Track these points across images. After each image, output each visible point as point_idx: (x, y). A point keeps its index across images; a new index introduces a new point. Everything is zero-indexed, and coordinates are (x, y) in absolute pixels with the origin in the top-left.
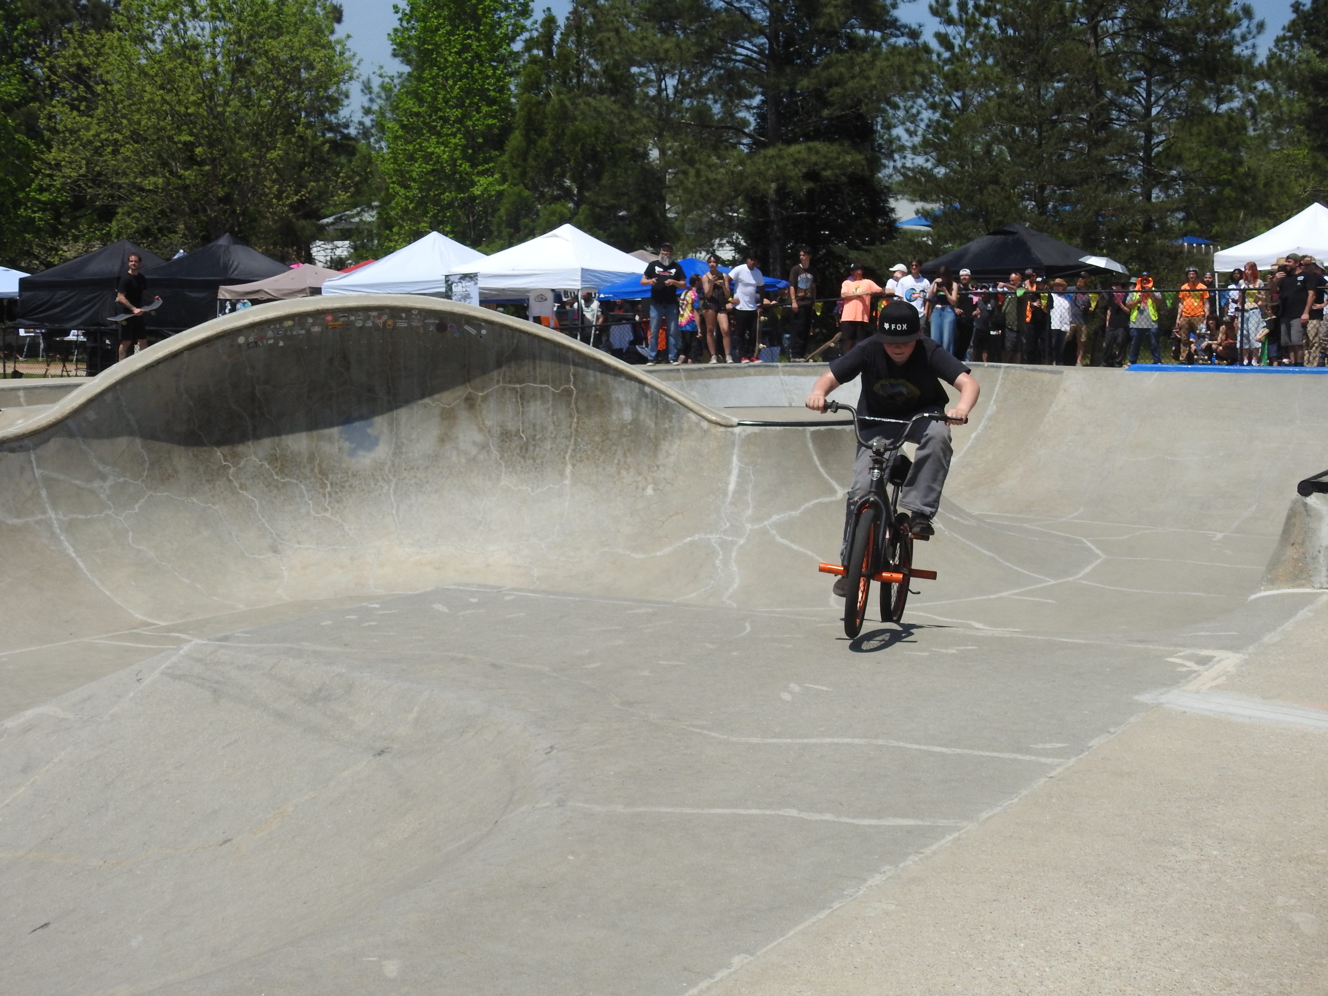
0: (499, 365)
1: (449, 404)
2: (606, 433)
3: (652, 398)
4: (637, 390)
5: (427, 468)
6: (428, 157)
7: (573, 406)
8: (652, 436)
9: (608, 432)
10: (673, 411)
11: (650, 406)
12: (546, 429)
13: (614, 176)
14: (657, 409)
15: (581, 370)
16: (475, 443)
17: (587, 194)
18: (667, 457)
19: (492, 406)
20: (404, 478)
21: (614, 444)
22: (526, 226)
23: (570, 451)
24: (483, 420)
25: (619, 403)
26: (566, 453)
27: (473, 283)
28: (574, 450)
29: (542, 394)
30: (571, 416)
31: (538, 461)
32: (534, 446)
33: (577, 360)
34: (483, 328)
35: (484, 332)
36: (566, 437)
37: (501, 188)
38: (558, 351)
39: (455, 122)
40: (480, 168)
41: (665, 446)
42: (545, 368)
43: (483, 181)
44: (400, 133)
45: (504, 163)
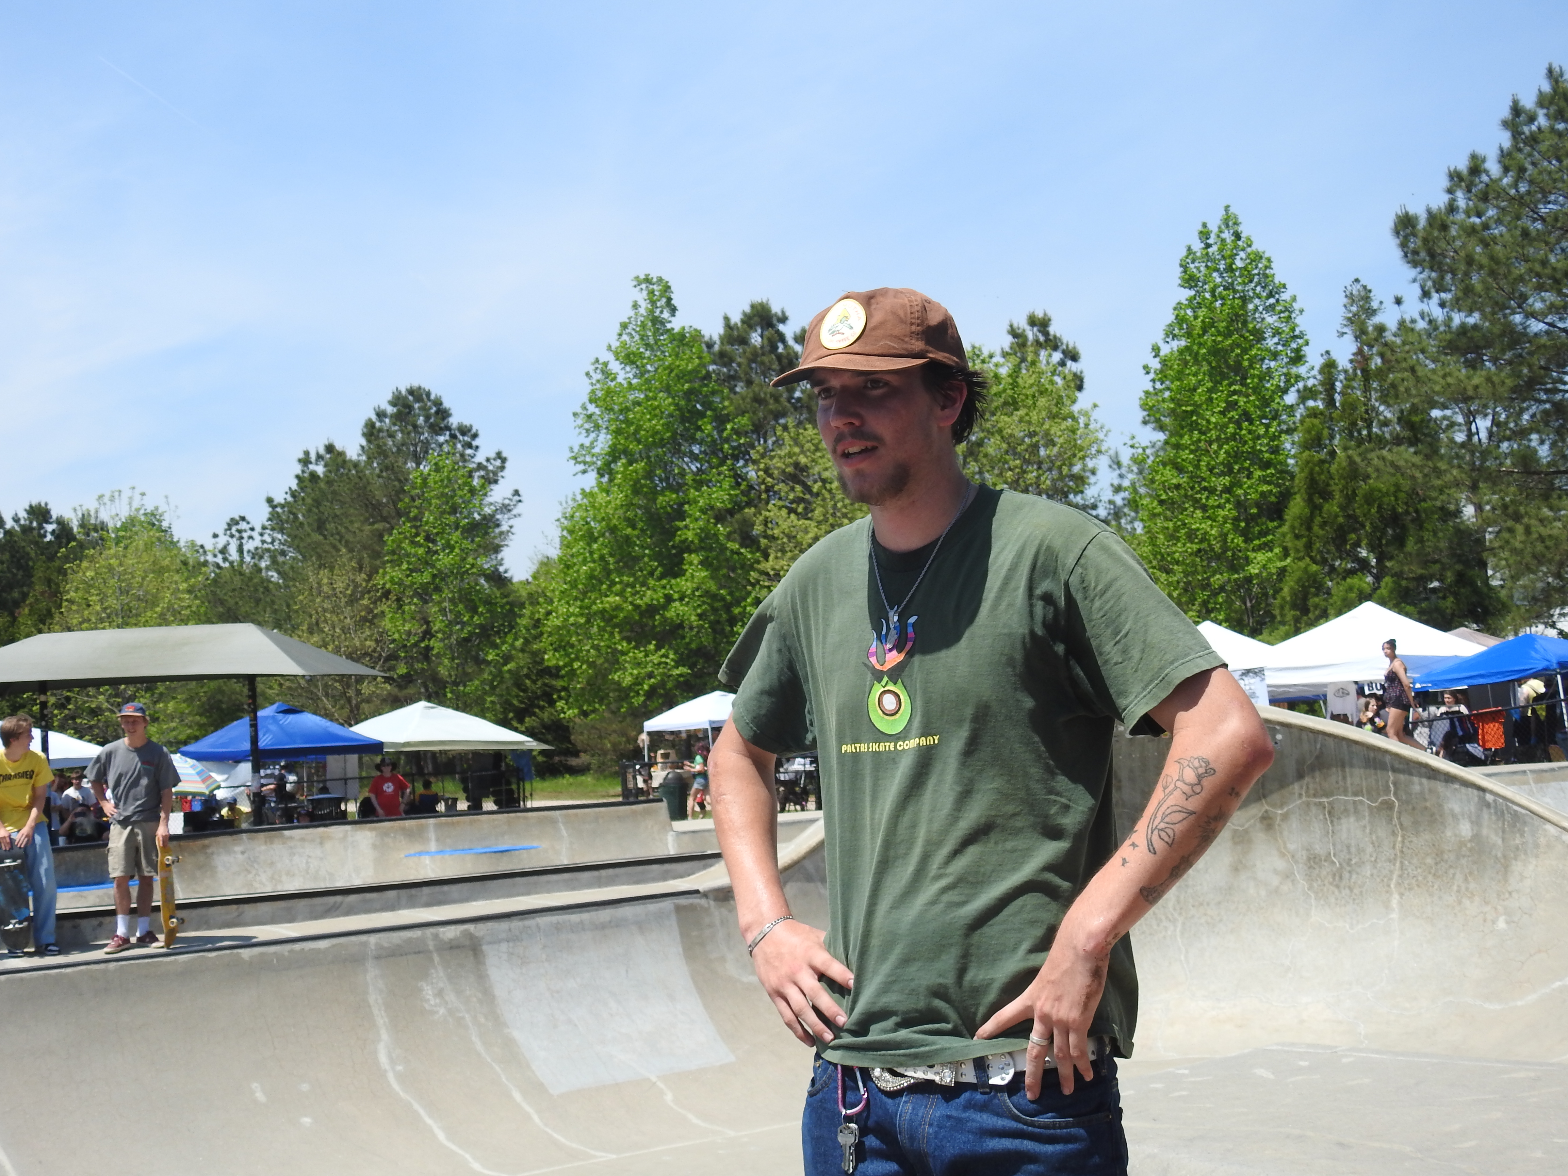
0: (1300, 776)
1: (1242, 826)
2: (1439, 855)
3: (1496, 808)
4: (1476, 799)
5: (1219, 903)
6: (1191, 536)
7: (1395, 821)
8: (1499, 855)
9: (1442, 852)
10: (1525, 823)
11: (1494, 818)
12: (1364, 851)
13: (1421, 541)
14: (1504, 820)
15: (1402, 777)
16: (1276, 872)
17: (1388, 564)
18: (1521, 880)
19: (1294, 826)
20: (1193, 917)
21: (1451, 867)
22: (1316, 606)
23: (1395, 877)
24: (1285, 843)
25: (1454, 816)
26: (1390, 879)
27: (1258, 679)
28: (1400, 876)
29: (1355, 808)
30: (1394, 834)
31: (1356, 891)
32: (1350, 872)
33: (1397, 765)
34: (1278, 732)
35: (1279, 737)
36: (1390, 861)
37: (1283, 564)
38: (1372, 755)
39: (1222, 492)
40: (1256, 542)
41: (1517, 867)
42: (1357, 776)
43: (1261, 557)
44: (1159, 510)
45: (1284, 535)
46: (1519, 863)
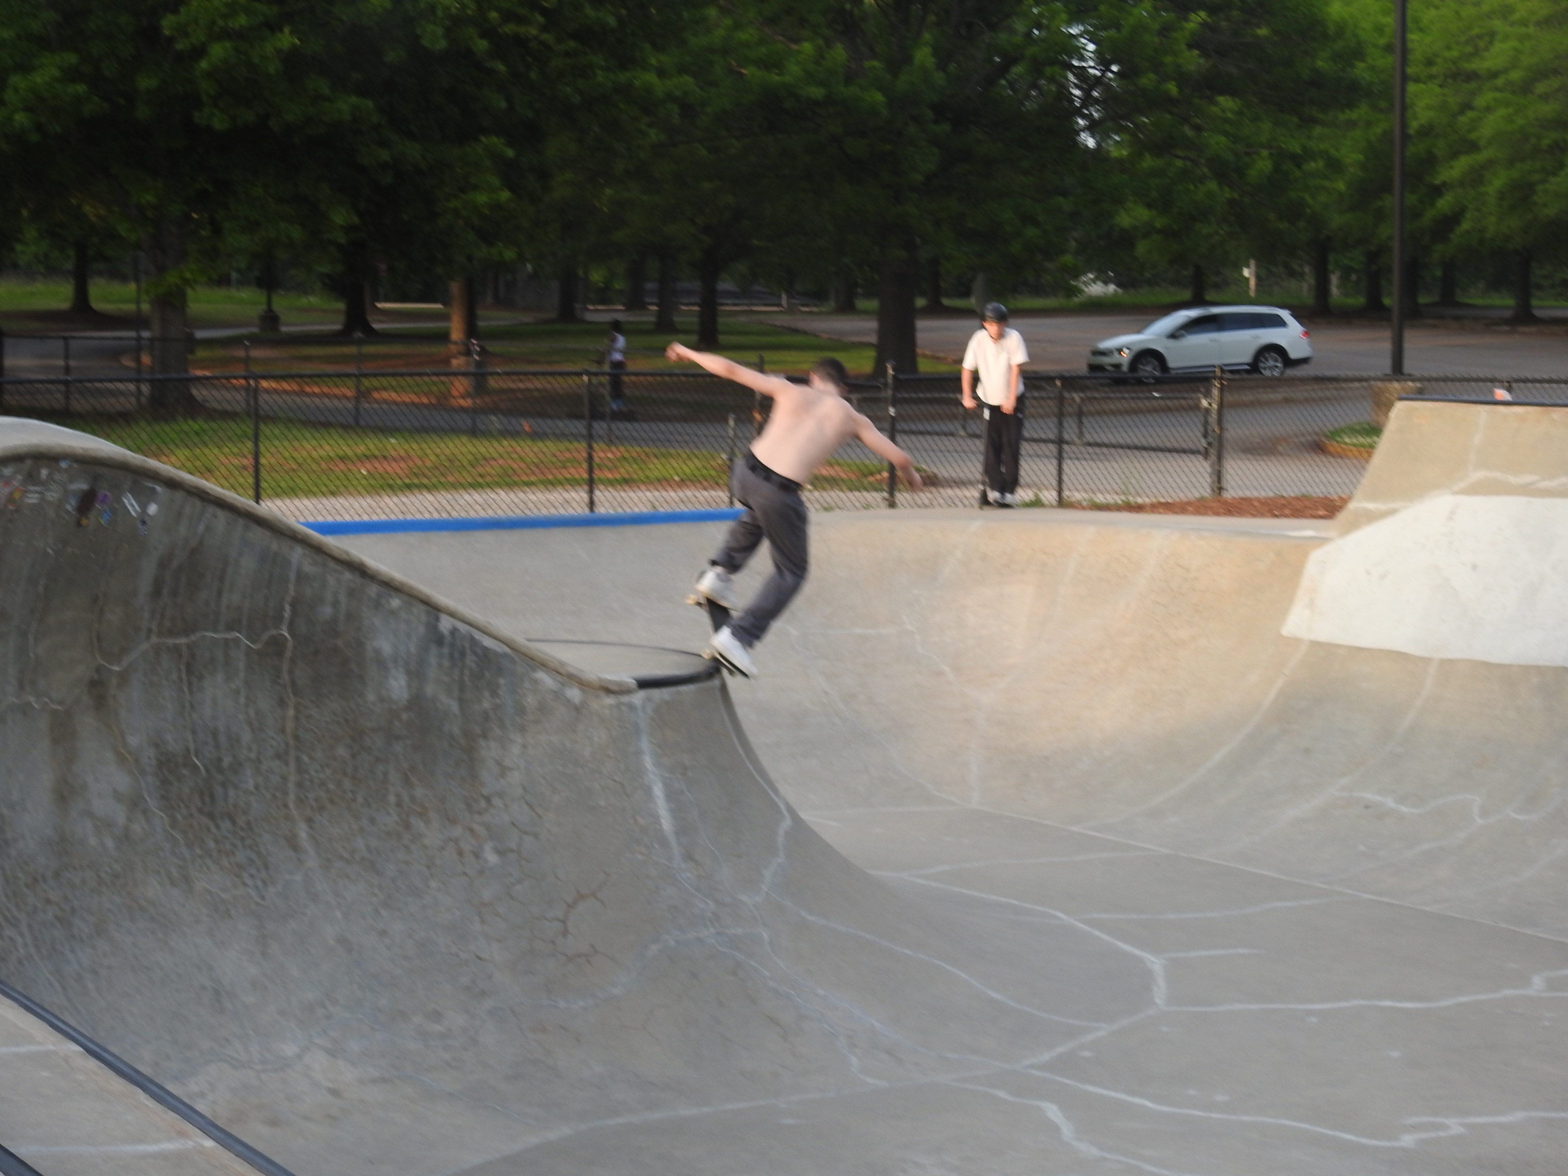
0: (156, 592)
1: (64, 702)
2: (357, 737)
3: (452, 645)
4: (422, 630)
7: (286, 677)
8: (456, 731)
9: (362, 734)
10: (500, 671)
11: (446, 663)
12: (238, 740)
15: (308, 591)
16: (118, 796)
18: (503, 774)
19: (136, 696)
20: (35, 910)
21: (378, 760)
23: (291, 787)
24: (123, 734)
25: (381, 663)
26: (285, 793)
28: (300, 785)
29: (227, 655)
30: (283, 703)
31: (241, 821)
32: (223, 785)
33: (306, 567)
34: (155, 498)
35: (153, 509)
36: (280, 757)
41: (489, 751)
42: (239, 590)
46: (493, 744)
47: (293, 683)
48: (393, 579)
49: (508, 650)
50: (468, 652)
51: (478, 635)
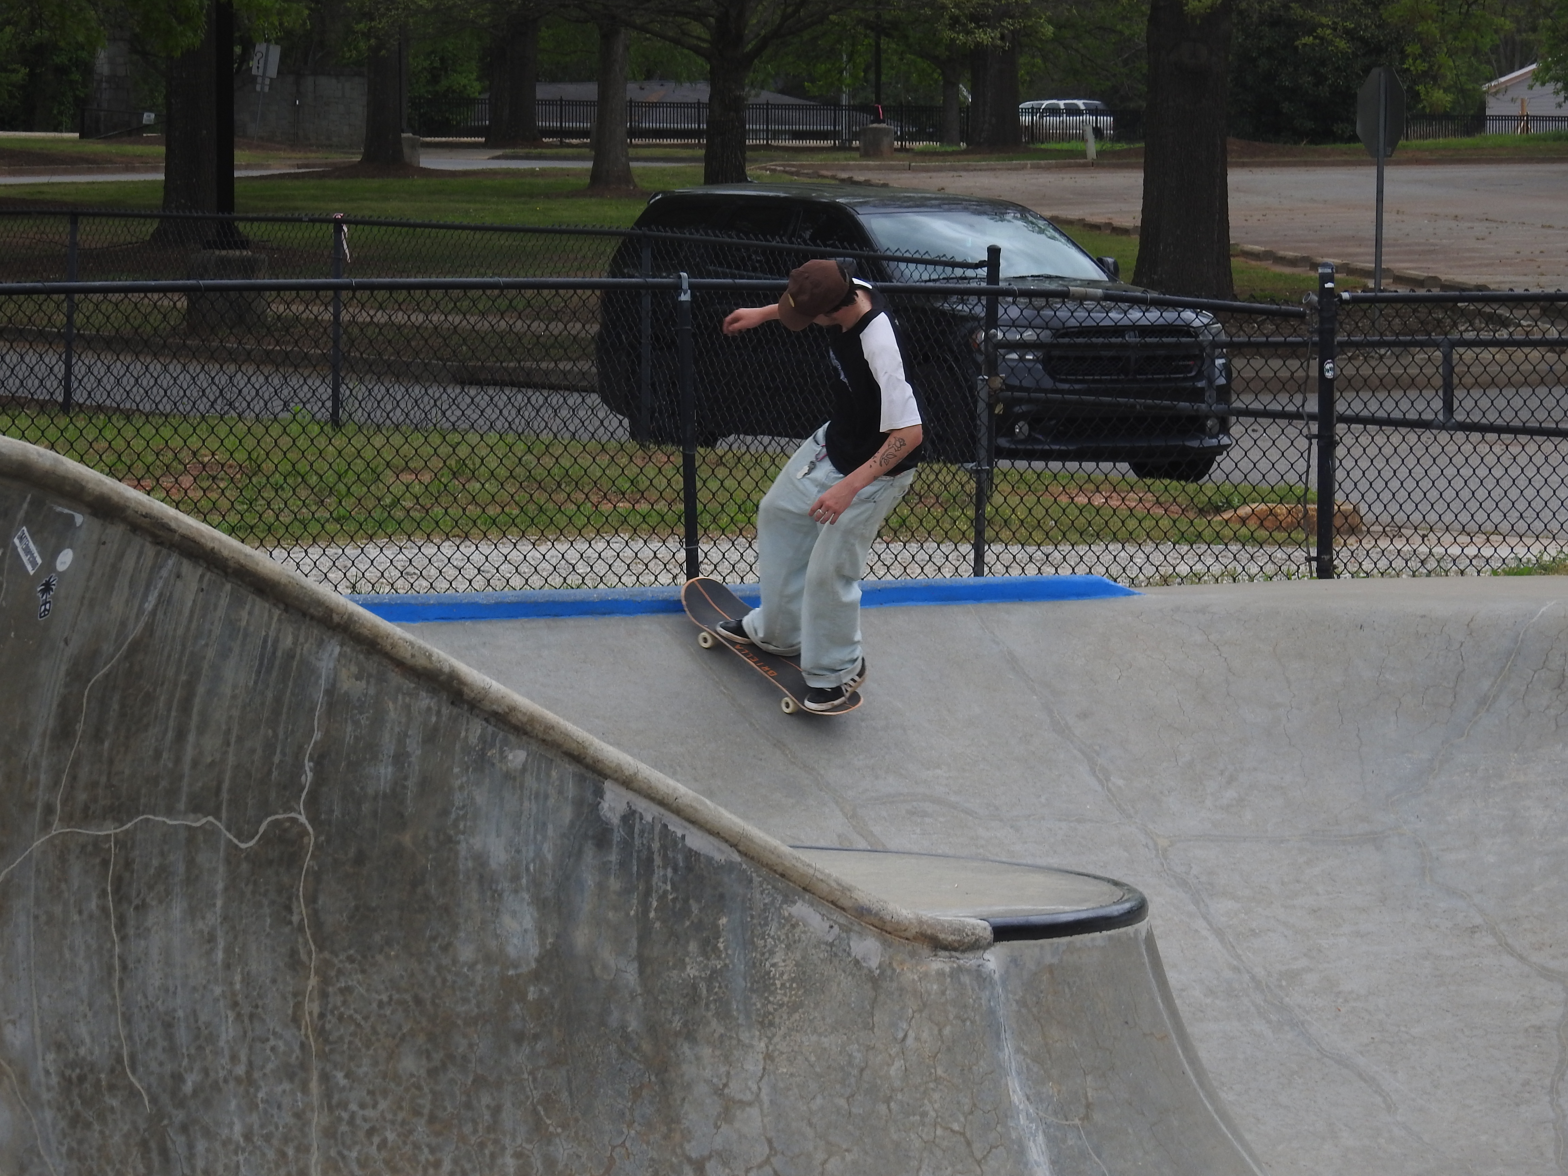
2: (440, 1035)
3: (627, 845)
4: (567, 814)
7: (301, 911)
8: (633, 1025)
9: (449, 1027)
10: (721, 901)
11: (614, 884)
12: (212, 1039)
14: (648, 893)
21: (479, 1082)
23: (314, 1135)
25: (486, 881)
26: (303, 1149)
28: (330, 1133)
29: (191, 863)
30: (296, 962)
35: (65, 560)
36: (288, 1073)
38: (288, 639)
41: (699, 1066)
46: (706, 1052)
47: (317, 924)
48: (513, 709)
49: (736, 858)
50: (658, 861)
51: (677, 827)
